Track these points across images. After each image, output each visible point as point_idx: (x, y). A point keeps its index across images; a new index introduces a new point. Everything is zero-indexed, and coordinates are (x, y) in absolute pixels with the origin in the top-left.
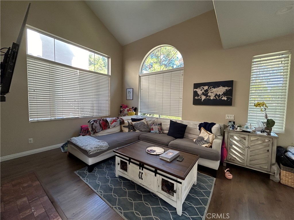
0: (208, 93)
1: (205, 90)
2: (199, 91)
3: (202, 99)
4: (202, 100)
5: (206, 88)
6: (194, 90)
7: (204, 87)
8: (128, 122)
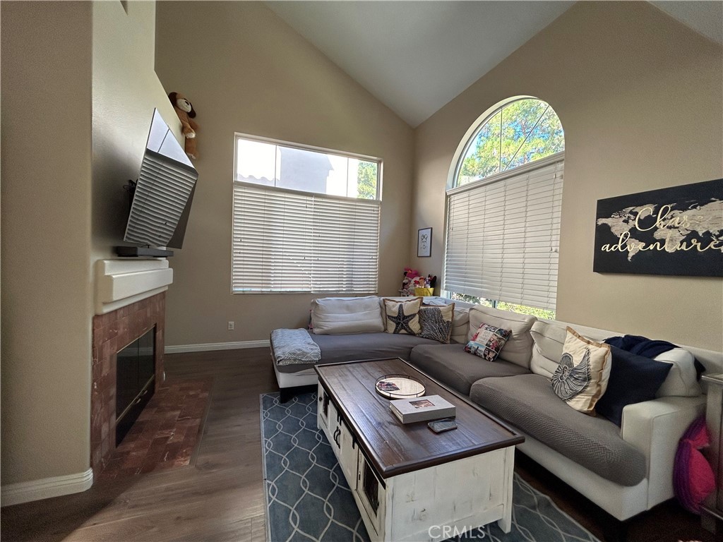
0: (656, 228)
1: (642, 218)
2: (618, 225)
3: (627, 252)
4: (630, 255)
5: (645, 211)
6: (599, 223)
7: (637, 209)
8: (400, 307)
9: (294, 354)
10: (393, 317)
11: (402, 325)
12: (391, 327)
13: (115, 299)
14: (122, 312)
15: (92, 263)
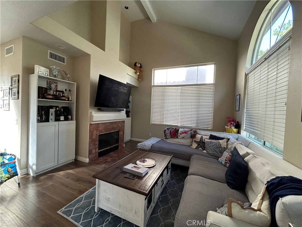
8: (202, 137)
10: (197, 142)
11: (201, 146)
12: (195, 145)
13: (94, 120)
14: (101, 124)
15: (89, 112)
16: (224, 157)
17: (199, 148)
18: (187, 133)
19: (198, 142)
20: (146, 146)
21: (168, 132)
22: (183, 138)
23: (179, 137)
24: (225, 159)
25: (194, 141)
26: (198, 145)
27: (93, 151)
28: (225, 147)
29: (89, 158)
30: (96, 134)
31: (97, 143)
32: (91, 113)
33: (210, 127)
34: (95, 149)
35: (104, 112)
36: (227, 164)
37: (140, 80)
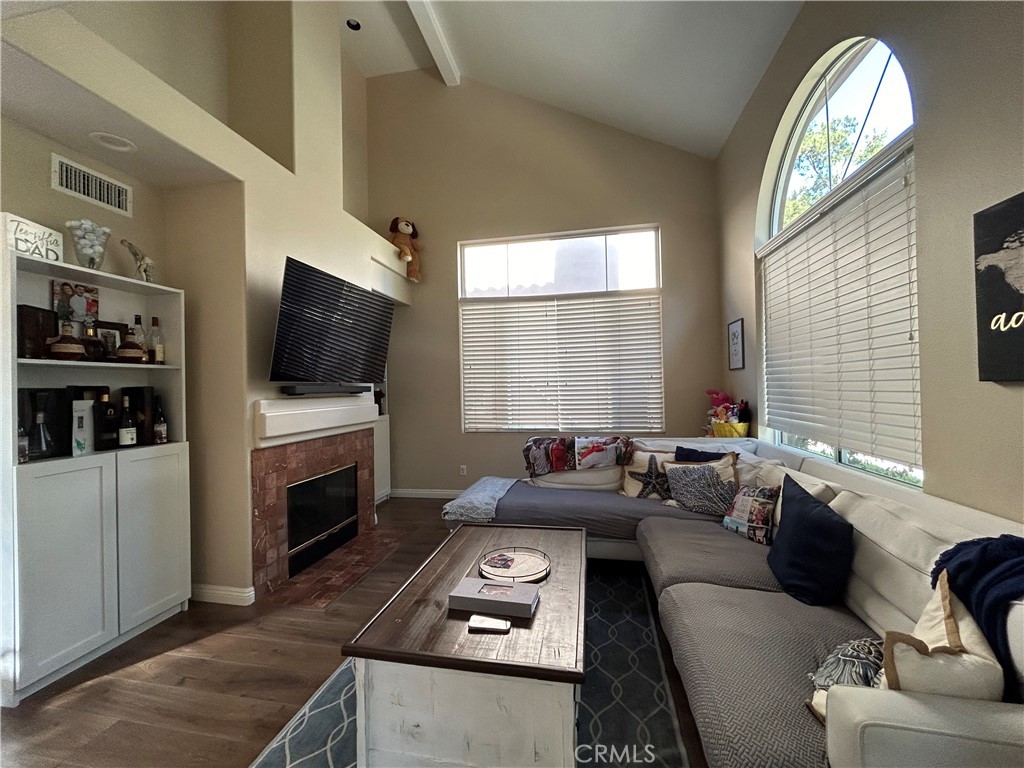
6: (982, 267)
8: (652, 458)
9: (463, 507)
10: (639, 474)
11: (654, 487)
12: (633, 488)
13: (268, 435)
14: (294, 447)
15: (249, 403)
16: (743, 512)
17: (648, 494)
18: (603, 450)
19: (642, 475)
20: (478, 508)
21: (538, 453)
22: (593, 467)
23: (578, 467)
24: (746, 516)
25: (627, 474)
26: (646, 485)
27: (271, 555)
28: (733, 479)
29: (254, 584)
30: (279, 489)
31: (284, 521)
32: (255, 406)
33: (657, 427)
34: (277, 546)
35: (304, 401)
36: (758, 533)
37: (416, 281)
